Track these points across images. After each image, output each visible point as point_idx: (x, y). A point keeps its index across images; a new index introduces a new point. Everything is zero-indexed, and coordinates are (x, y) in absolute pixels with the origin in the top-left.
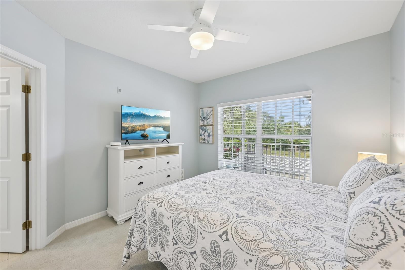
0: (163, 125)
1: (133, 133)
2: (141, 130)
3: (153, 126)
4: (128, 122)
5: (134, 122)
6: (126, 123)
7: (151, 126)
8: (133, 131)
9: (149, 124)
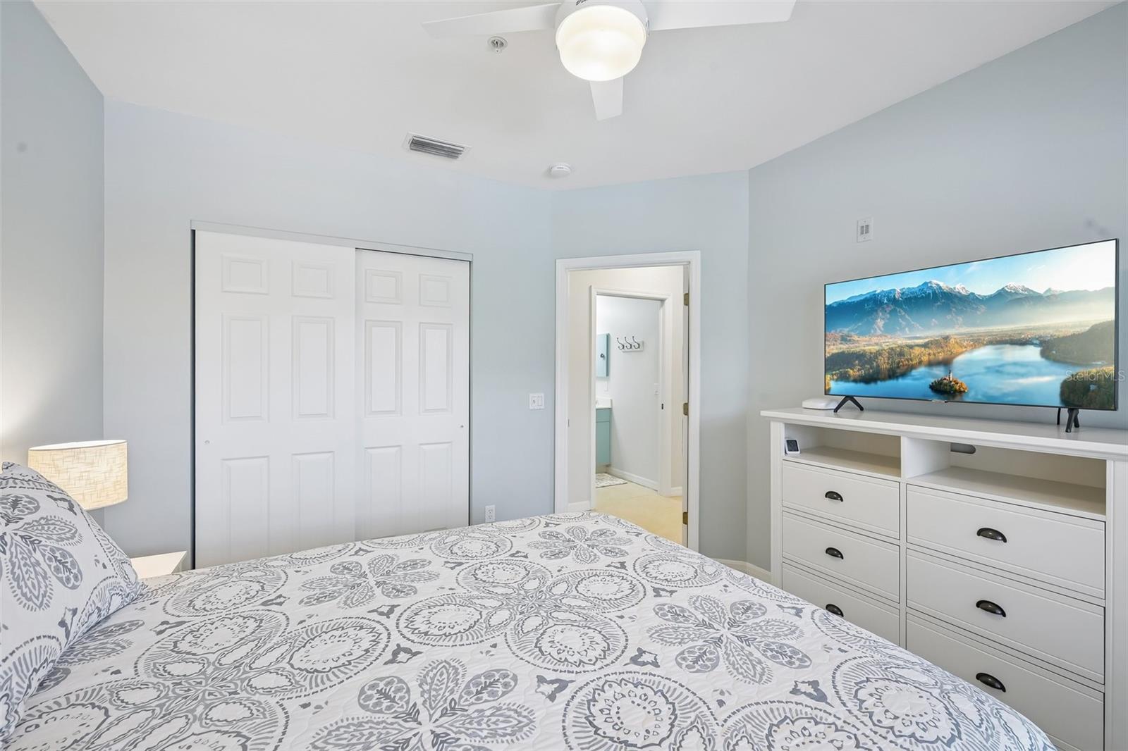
0: (1041, 333)
1: (897, 377)
2: (931, 364)
3: (991, 343)
4: (879, 332)
5: (902, 329)
6: (867, 339)
7: (977, 342)
8: (898, 371)
9: (971, 335)
